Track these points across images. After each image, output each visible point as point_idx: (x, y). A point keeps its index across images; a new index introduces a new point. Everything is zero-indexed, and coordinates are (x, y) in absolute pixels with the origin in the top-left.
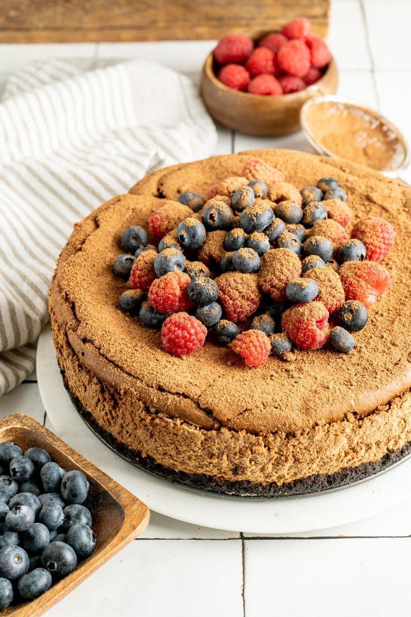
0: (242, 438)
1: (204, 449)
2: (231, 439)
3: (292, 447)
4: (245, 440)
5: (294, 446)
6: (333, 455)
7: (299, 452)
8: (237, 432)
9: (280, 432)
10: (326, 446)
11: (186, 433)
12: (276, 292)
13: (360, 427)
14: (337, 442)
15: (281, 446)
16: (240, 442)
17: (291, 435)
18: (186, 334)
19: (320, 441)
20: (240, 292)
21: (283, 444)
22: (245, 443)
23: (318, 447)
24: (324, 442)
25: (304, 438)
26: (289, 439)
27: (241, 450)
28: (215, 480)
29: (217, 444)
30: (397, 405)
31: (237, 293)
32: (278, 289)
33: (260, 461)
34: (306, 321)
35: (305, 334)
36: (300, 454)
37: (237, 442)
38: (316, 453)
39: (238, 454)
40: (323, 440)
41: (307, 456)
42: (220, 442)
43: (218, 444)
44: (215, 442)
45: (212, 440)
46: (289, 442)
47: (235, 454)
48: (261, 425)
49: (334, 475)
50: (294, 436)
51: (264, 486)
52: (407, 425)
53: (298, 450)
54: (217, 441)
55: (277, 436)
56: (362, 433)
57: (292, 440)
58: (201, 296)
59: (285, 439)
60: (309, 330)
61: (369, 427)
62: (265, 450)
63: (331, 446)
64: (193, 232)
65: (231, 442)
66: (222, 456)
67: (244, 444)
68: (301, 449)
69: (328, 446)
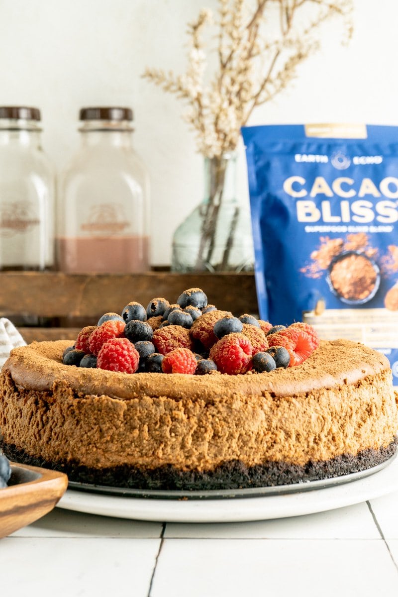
0: (162, 403)
1: (126, 423)
2: (152, 405)
3: (211, 416)
4: (166, 407)
5: (213, 416)
6: (252, 433)
7: (218, 423)
8: (157, 397)
9: (199, 400)
10: (244, 418)
11: (110, 403)
12: (205, 333)
13: (278, 406)
14: (255, 415)
15: (200, 415)
16: (161, 407)
17: (210, 403)
18: (119, 348)
19: (239, 412)
20: (172, 335)
21: (202, 413)
22: (166, 410)
23: (236, 419)
24: (242, 413)
25: (223, 406)
26: (208, 408)
27: (161, 417)
28: (137, 467)
29: (138, 412)
30: (314, 396)
31: (170, 335)
32: (207, 331)
33: (180, 432)
34: (230, 340)
35: (228, 351)
36: (219, 426)
37: (158, 409)
38: (235, 427)
39: (159, 423)
40: (241, 411)
41: (226, 428)
42: (141, 409)
43: (140, 412)
44: (136, 410)
45: (134, 408)
46: (209, 410)
47: (156, 423)
48: (181, 391)
49: (255, 467)
50: (213, 405)
51: (184, 471)
52: (326, 424)
53: (217, 420)
54: (138, 409)
55: (196, 403)
56: (280, 414)
57: (211, 408)
58: (136, 328)
59: (204, 408)
60: (233, 347)
61: (287, 410)
62: (185, 417)
63: (249, 418)
64: (135, 309)
65: (152, 408)
66: (143, 426)
67: (164, 410)
68: (220, 420)
69: (247, 418)
